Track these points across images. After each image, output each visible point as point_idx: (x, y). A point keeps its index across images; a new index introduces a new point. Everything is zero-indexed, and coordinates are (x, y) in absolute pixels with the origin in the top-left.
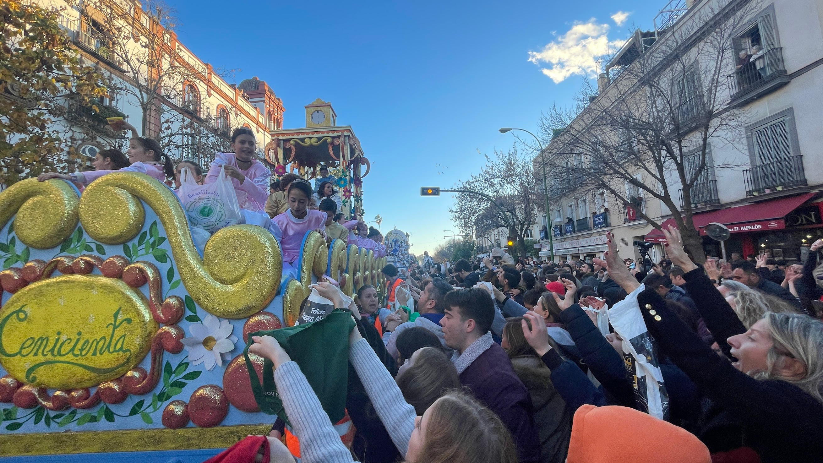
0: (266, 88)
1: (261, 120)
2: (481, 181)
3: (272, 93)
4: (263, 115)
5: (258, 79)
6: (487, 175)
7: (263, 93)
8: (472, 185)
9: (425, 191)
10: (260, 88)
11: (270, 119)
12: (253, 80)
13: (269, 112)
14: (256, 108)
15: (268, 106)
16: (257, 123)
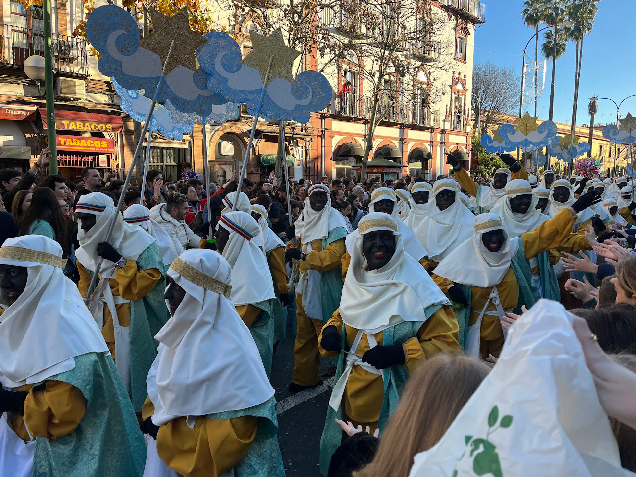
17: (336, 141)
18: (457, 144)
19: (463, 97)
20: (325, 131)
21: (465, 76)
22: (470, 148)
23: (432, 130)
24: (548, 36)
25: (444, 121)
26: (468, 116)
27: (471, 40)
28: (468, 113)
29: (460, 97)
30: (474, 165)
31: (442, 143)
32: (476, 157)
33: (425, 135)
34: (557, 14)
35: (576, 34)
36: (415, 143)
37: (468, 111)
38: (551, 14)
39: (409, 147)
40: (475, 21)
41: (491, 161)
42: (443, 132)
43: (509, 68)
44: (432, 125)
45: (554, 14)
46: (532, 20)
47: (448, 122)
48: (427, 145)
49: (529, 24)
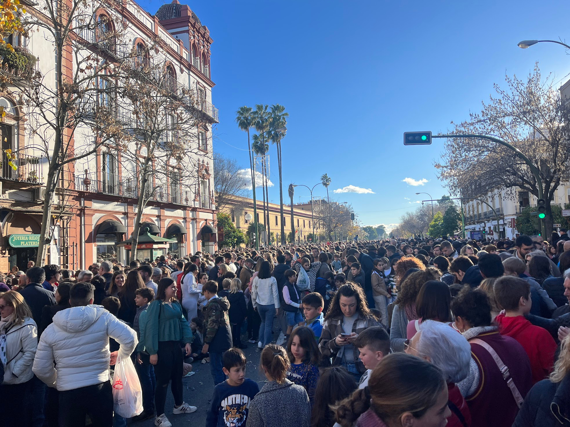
0: (190, 14)
1: (184, 56)
2: (484, 121)
3: (196, 20)
4: (186, 49)
5: (178, 3)
6: (493, 113)
7: (185, 21)
8: (472, 127)
9: (410, 138)
10: (183, 14)
11: (195, 55)
12: (173, 4)
13: (194, 45)
14: (179, 41)
15: (192, 38)
16: (180, 60)
17: (95, 220)
18: (206, 220)
19: (207, 181)
20: (84, 209)
21: (207, 164)
22: (216, 222)
23: (184, 208)
24: (256, 137)
25: (194, 200)
26: (213, 196)
27: (209, 134)
28: (213, 194)
29: (205, 180)
30: (221, 237)
31: (193, 219)
32: (222, 230)
33: (179, 213)
34: (263, 122)
35: (276, 138)
36: (171, 219)
37: (212, 192)
38: (259, 122)
39: (167, 223)
40: (211, 121)
41: (233, 234)
42: (194, 210)
43: (232, 159)
44: (184, 203)
45: (261, 121)
46: (245, 124)
47: (198, 201)
48: (181, 221)
49: (242, 128)
